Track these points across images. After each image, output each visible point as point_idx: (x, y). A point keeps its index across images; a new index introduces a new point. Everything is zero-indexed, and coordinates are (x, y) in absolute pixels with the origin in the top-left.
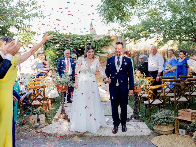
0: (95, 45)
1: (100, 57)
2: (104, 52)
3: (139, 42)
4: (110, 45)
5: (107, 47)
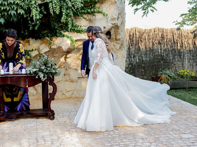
0: (61, 8)
1: (72, 40)
2: (83, 28)
3: (153, 11)
4: (98, 13)
5: (89, 17)
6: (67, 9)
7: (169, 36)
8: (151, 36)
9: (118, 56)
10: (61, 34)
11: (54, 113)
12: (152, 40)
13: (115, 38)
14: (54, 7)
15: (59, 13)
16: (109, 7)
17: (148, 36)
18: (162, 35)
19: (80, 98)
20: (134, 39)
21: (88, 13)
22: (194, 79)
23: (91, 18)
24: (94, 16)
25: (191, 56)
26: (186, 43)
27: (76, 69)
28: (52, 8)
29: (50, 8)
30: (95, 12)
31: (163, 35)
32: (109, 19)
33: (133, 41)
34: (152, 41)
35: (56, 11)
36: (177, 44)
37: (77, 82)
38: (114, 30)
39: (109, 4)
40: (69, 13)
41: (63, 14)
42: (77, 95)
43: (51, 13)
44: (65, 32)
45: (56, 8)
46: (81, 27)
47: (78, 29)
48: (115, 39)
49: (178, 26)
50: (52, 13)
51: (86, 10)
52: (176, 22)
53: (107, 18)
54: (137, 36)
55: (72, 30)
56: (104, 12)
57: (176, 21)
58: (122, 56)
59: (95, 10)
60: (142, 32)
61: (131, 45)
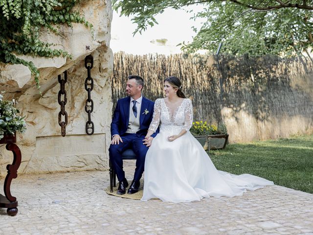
0: (22, 7)
1: (33, 70)
2: (52, 48)
3: (152, 24)
4: (75, 22)
5: (62, 28)
6: (32, 11)
7: (174, 66)
8: (146, 66)
9: (104, 99)
10: (12, 57)
11: (17, 203)
12: (148, 73)
13: (98, 67)
14: (10, 5)
15: (19, 17)
16: (95, 12)
17: (142, 67)
18: (162, 65)
19: (39, 174)
20: (120, 71)
21: (60, 22)
22: (216, 135)
23: (65, 31)
24: (70, 28)
25: (206, 98)
26: (198, 78)
27: (32, 123)
28: (6, 6)
29: (3, 6)
30: (71, 21)
31: (165, 66)
32: (95, 33)
33: (118, 75)
34: (148, 75)
35: (14, 13)
36: (186, 79)
37: (35, 145)
38: (99, 54)
39: (94, 8)
40: (36, 18)
41: (27, 18)
42: (36, 169)
43: (5, 16)
44: (18, 54)
45: (13, 7)
46: (47, 46)
47: (43, 50)
48: (99, 69)
49: (186, 50)
50: (8, 17)
51: (57, 16)
52: (183, 45)
53: (92, 30)
54: (125, 66)
55: (32, 52)
56: (86, 21)
57: (182, 43)
58: (109, 99)
59: (72, 18)
60: (132, 60)
61: (115, 82)
